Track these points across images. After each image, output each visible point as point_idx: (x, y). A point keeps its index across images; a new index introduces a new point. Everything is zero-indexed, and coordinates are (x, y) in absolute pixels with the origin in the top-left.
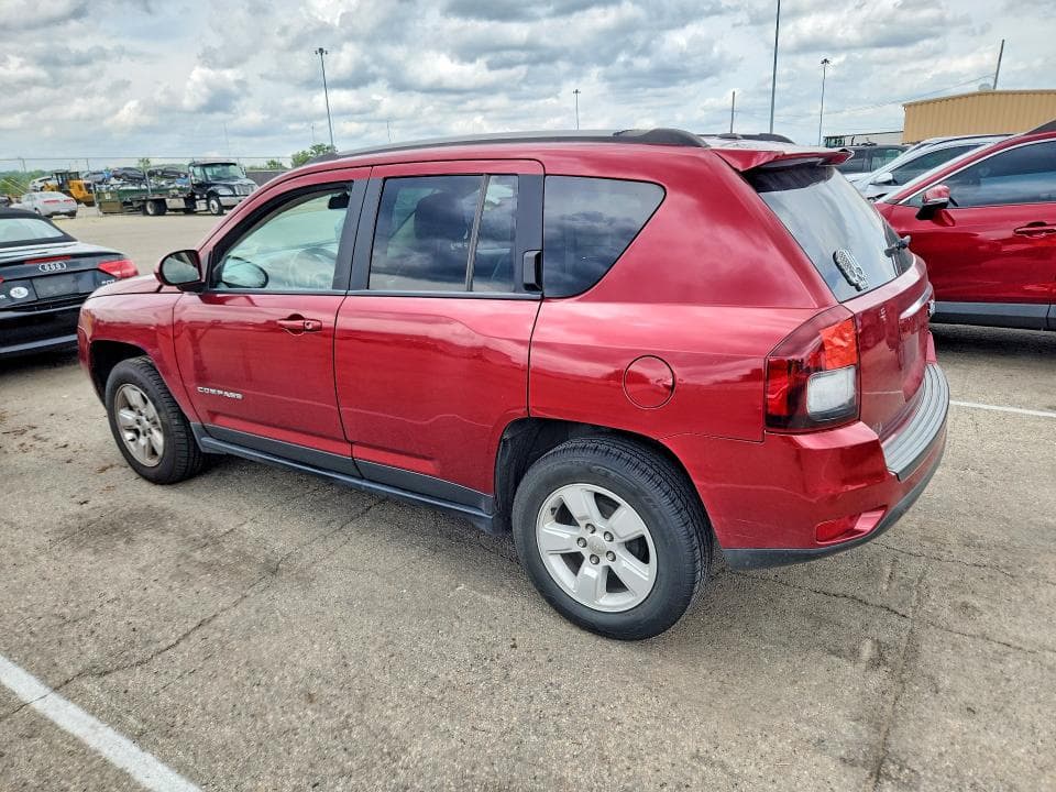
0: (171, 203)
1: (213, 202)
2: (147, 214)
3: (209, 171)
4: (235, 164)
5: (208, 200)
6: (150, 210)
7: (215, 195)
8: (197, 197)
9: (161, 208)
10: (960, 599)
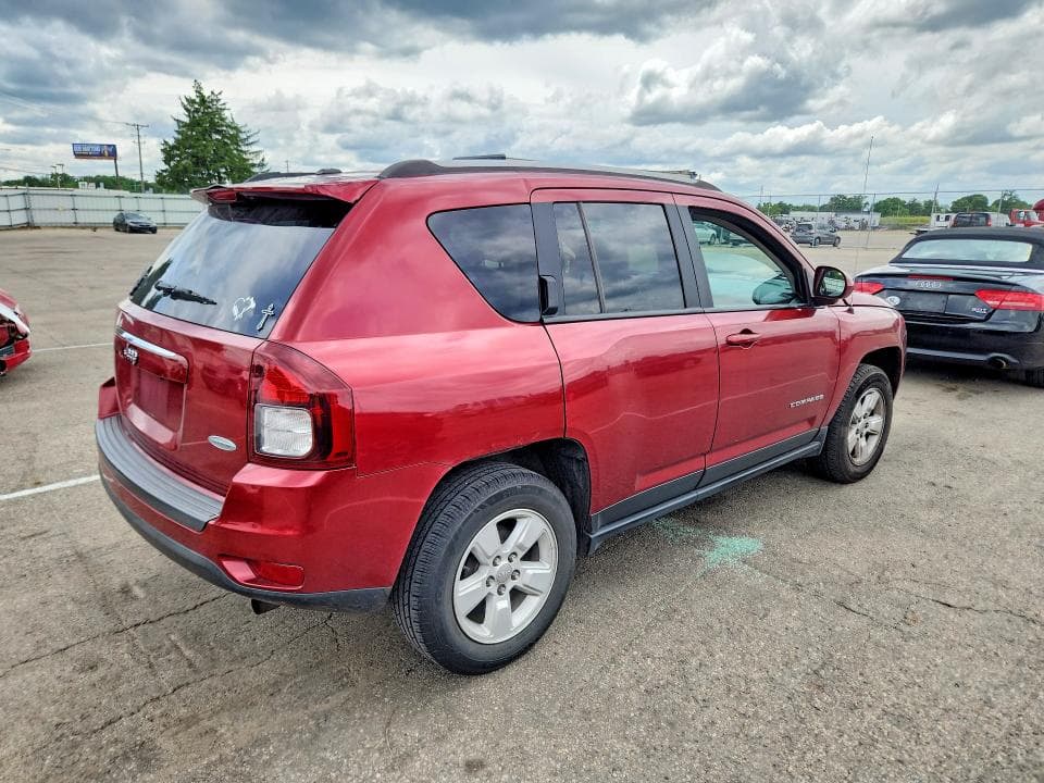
10: (101, 671)
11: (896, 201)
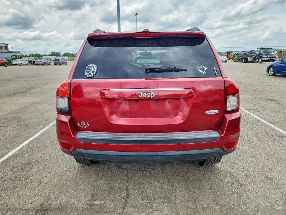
0: (250, 59)
1: (260, 59)
2: (243, 62)
3: (262, 50)
4: (272, 48)
5: (259, 59)
6: (244, 61)
7: (261, 57)
8: (257, 58)
9: (246, 61)
11: (68, 53)
